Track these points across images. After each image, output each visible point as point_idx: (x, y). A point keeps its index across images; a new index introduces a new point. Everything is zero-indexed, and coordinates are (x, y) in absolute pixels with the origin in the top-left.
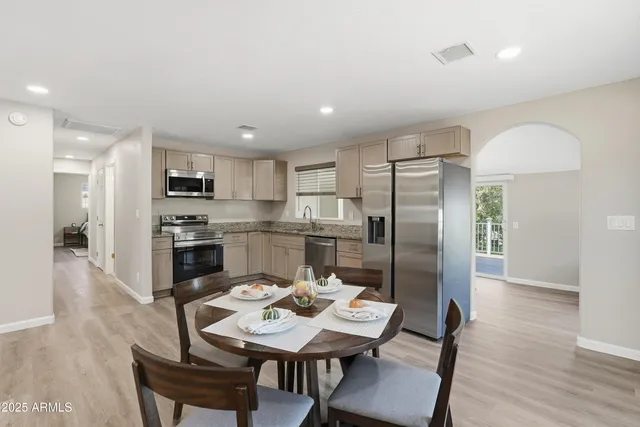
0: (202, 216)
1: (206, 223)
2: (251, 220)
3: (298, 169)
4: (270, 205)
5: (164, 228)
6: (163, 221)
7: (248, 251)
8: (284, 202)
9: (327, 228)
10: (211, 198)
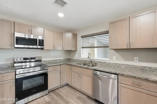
0: (38, 57)
1: (41, 61)
2: (62, 58)
3: (82, 37)
4: (69, 52)
5: (15, 65)
6: (15, 61)
7: (60, 74)
8: (75, 51)
9: (99, 64)
10: (42, 49)
